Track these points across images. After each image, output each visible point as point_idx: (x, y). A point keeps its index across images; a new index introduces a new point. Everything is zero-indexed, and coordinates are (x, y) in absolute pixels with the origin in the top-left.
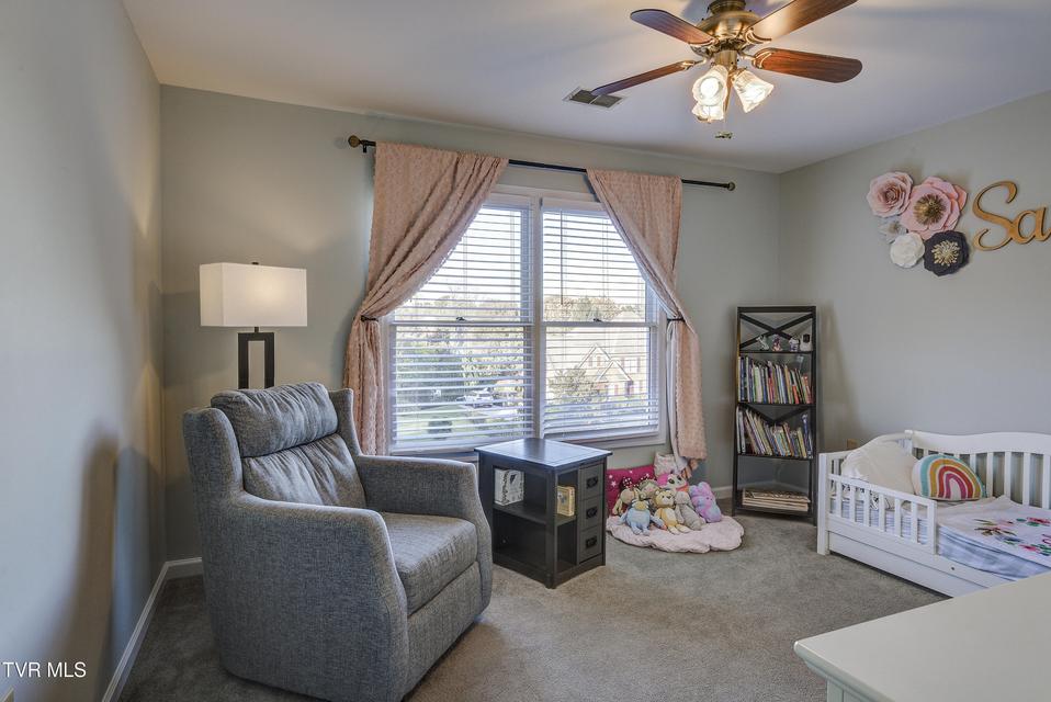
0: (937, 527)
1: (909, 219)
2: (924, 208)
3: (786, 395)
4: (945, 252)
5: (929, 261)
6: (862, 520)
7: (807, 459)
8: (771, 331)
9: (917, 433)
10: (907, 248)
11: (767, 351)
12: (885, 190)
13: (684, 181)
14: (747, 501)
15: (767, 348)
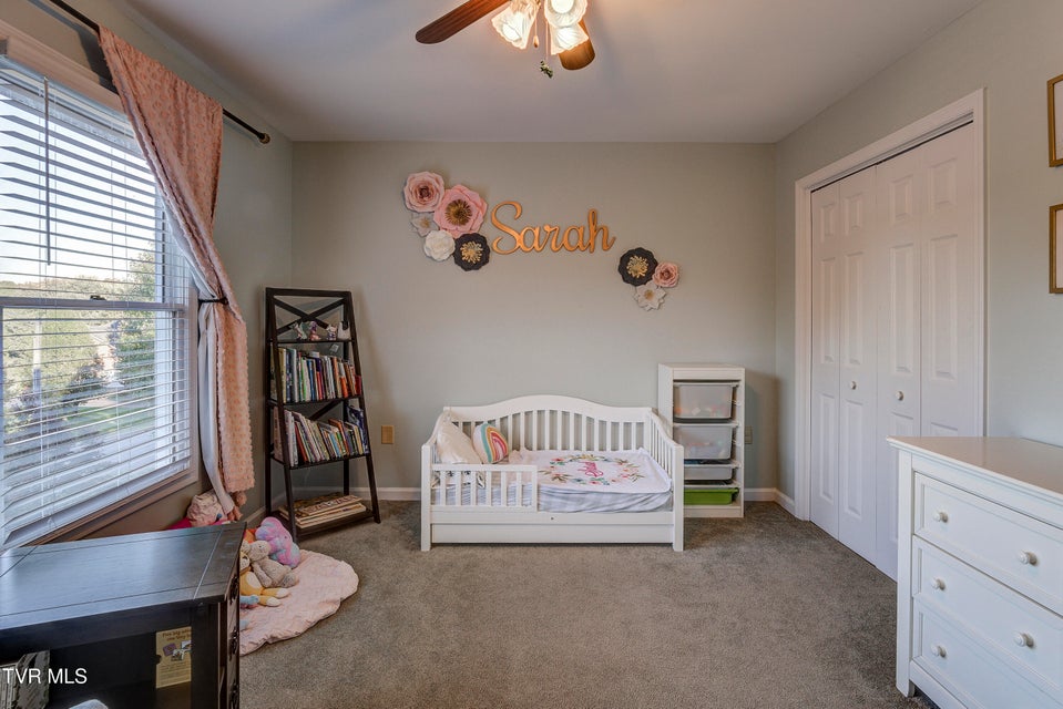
0: (539, 487)
1: (440, 216)
2: (453, 210)
3: (336, 388)
4: (471, 252)
5: (457, 257)
6: (469, 502)
7: (363, 455)
8: (304, 318)
9: (454, 409)
10: (440, 243)
11: (305, 341)
12: (421, 186)
13: (226, 113)
14: (304, 523)
15: (305, 337)
